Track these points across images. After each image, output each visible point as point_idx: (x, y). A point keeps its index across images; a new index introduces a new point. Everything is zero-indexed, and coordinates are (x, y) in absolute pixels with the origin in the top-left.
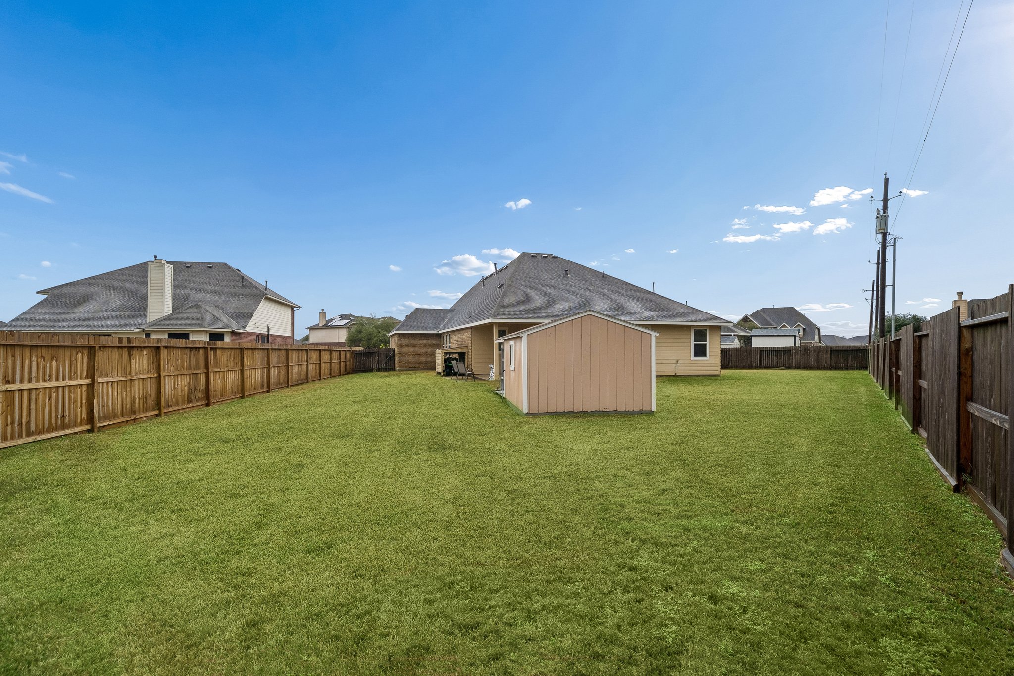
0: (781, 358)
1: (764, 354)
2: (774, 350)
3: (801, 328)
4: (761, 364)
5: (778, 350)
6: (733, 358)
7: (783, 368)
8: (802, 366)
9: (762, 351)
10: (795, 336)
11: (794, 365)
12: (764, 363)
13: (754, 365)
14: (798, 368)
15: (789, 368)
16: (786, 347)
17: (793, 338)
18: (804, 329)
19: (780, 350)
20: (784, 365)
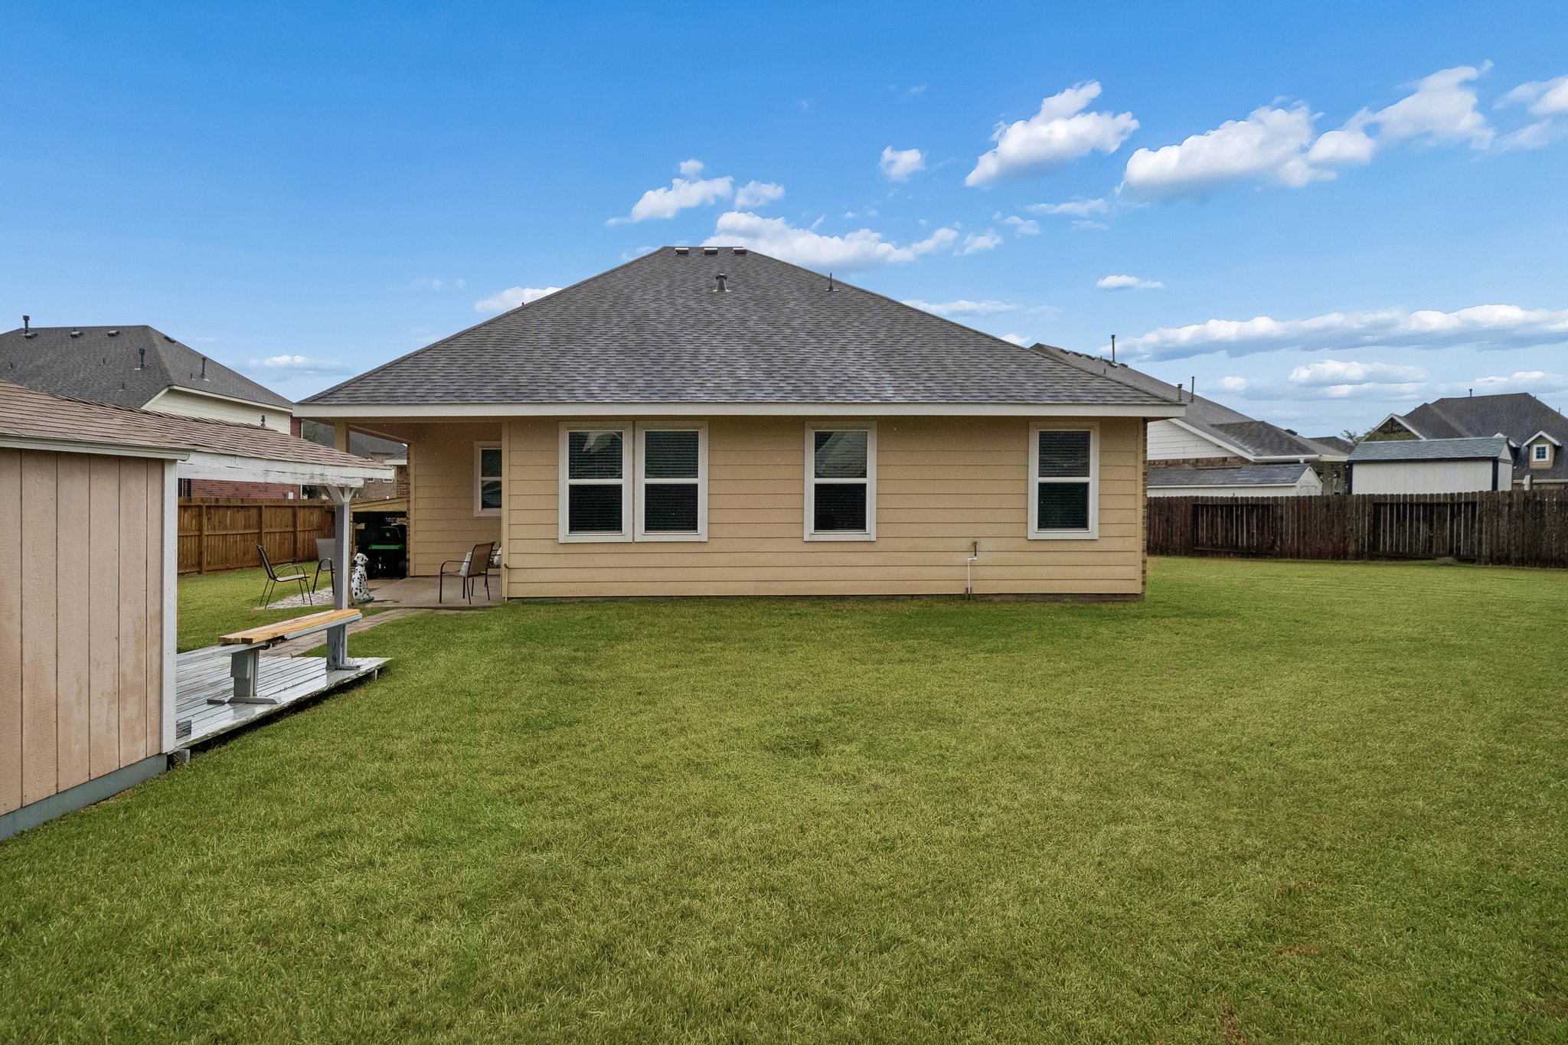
0: (1443, 529)
1: (1386, 513)
2: (1418, 505)
3: (1548, 447)
4: (1374, 546)
5: (1432, 505)
6: (1289, 526)
7: (1448, 559)
8: (1514, 555)
9: (1378, 505)
10: (1495, 461)
11: (1485, 551)
12: (1386, 541)
13: (1352, 548)
14: (1500, 559)
15: (1468, 559)
16: (1460, 494)
17: (1489, 466)
18: (1557, 449)
19: (1439, 504)
20: (1451, 551)
